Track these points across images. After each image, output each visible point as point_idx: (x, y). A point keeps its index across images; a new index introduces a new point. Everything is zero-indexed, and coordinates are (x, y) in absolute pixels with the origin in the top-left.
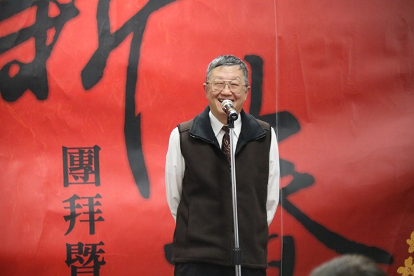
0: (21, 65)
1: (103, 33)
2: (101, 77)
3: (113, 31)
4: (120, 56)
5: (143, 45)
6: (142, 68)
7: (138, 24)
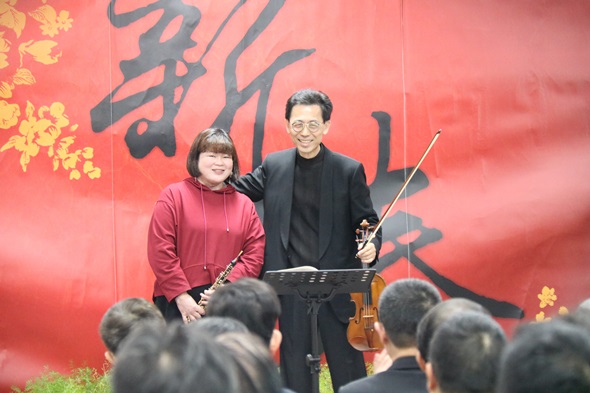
0: (149, 123)
1: (231, 92)
3: (240, 89)
5: (270, 102)
6: (267, 125)
7: (265, 81)
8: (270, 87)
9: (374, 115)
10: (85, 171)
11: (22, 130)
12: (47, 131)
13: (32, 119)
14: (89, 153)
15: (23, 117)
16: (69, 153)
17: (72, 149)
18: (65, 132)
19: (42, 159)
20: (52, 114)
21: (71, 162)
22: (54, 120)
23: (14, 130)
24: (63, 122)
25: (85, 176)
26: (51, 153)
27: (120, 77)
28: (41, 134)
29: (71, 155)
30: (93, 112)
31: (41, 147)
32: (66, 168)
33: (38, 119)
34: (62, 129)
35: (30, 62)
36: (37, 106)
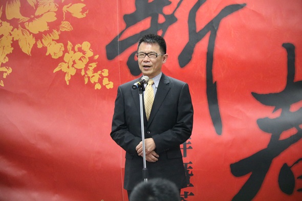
1: (192, 32)
2: (190, 60)
3: (198, 30)
4: (202, 46)
6: (216, 53)
7: (213, 27)
8: (217, 29)
9: (284, 45)
10: (104, 84)
11: (65, 59)
12: (80, 59)
13: (71, 52)
14: (106, 73)
15: (66, 51)
16: (94, 73)
17: (95, 71)
18: (91, 60)
19: (78, 77)
20: (83, 49)
21: (95, 79)
22: (84, 53)
23: (61, 59)
24: (90, 54)
25: (104, 87)
26: (83, 73)
27: (124, 25)
28: (77, 61)
29: (95, 74)
30: (107, 47)
31: (77, 69)
32: (92, 82)
33: (75, 52)
34: (89, 58)
35: (69, 17)
36: (74, 45)
